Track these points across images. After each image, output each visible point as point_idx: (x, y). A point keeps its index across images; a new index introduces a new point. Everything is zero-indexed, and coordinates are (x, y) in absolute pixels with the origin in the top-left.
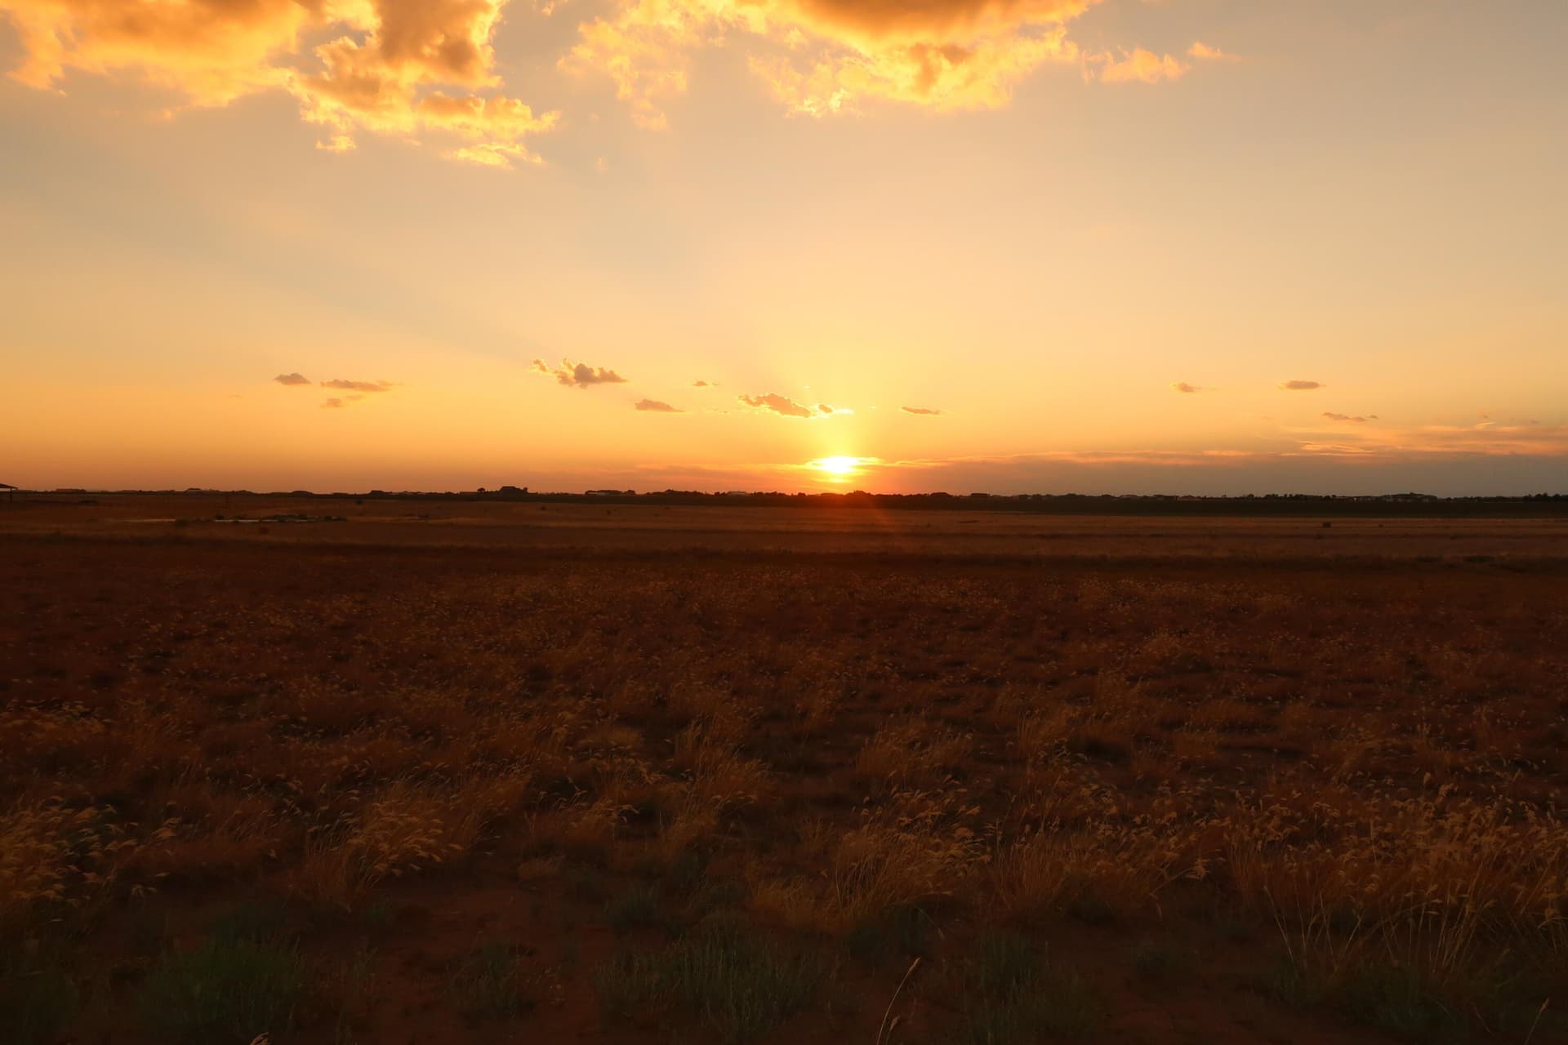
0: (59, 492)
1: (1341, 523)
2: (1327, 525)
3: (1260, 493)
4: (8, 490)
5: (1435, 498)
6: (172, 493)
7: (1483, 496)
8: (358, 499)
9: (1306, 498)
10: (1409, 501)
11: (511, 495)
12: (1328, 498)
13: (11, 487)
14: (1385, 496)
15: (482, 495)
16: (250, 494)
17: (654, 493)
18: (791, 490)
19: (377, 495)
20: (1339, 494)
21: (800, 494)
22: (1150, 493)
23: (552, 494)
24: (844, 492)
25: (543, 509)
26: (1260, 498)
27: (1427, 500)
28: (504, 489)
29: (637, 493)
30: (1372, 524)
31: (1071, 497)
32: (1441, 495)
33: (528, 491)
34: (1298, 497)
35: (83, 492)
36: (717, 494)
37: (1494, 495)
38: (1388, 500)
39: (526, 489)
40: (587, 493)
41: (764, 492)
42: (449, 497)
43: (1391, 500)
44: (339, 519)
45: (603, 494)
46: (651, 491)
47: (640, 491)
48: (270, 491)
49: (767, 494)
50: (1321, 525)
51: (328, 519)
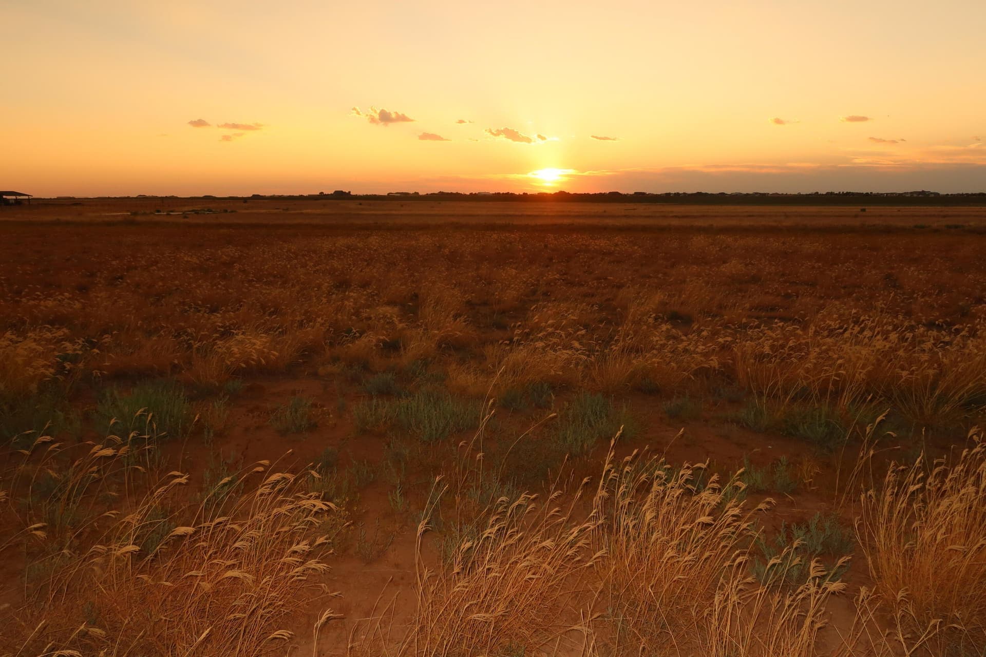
0: (58, 199)
1: (871, 209)
2: (863, 210)
3: (823, 191)
4: (27, 197)
5: (938, 194)
6: (128, 198)
7: (970, 193)
8: (245, 200)
9: (853, 194)
10: (920, 196)
11: (341, 196)
12: (867, 194)
13: (28, 195)
14: (905, 193)
15: (322, 196)
16: (176, 198)
17: (431, 194)
18: (518, 191)
19: (256, 197)
20: (874, 192)
21: (524, 193)
22: (751, 191)
23: (367, 195)
24: (552, 192)
25: (361, 204)
26: (823, 195)
27: (933, 195)
28: (336, 192)
29: (420, 194)
30: (894, 209)
31: (699, 194)
32: (943, 192)
33: (351, 193)
34: (848, 194)
35: (74, 198)
36: (471, 194)
37: (977, 192)
38: (907, 196)
39: (350, 192)
40: (388, 194)
41: (501, 192)
42: (301, 198)
43: (909, 195)
44: (232, 212)
45: (399, 195)
46: (429, 193)
47: (421, 193)
48: (189, 196)
49: (503, 193)
50: (859, 210)
51: (226, 211)
